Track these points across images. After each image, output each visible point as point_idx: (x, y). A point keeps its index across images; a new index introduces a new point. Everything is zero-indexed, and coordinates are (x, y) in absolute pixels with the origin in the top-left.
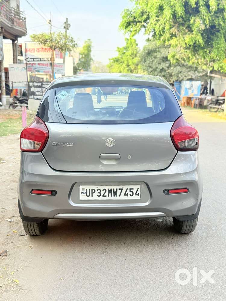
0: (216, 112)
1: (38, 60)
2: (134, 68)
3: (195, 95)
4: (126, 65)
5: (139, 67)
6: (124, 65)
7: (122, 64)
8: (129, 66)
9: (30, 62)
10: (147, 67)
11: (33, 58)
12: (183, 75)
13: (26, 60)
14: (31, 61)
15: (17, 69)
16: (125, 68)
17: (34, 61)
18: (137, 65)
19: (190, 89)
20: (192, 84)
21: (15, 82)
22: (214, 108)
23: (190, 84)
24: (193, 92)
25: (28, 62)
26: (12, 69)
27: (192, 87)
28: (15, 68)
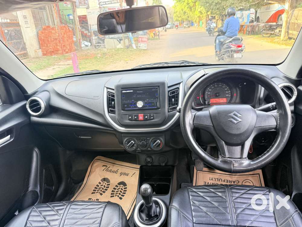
0: (269, 37)
1: (109, 2)
2: (192, 5)
3: (245, 23)
4: (187, 3)
5: (197, 4)
6: (185, 4)
7: (184, 3)
8: (189, 4)
9: (103, 6)
10: (204, 3)
11: (105, 2)
12: (235, 6)
13: (99, 4)
14: (104, 4)
15: (93, 13)
16: (185, 6)
17: (106, 4)
18: (195, 3)
19: (241, 18)
20: (243, 14)
21: (93, 25)
22: (267, 34)
23: (241, 13)
24: (243, 20)
25: (101, 6)
26: (89, 13)
27: (243, 16)
28: (92, 13)
